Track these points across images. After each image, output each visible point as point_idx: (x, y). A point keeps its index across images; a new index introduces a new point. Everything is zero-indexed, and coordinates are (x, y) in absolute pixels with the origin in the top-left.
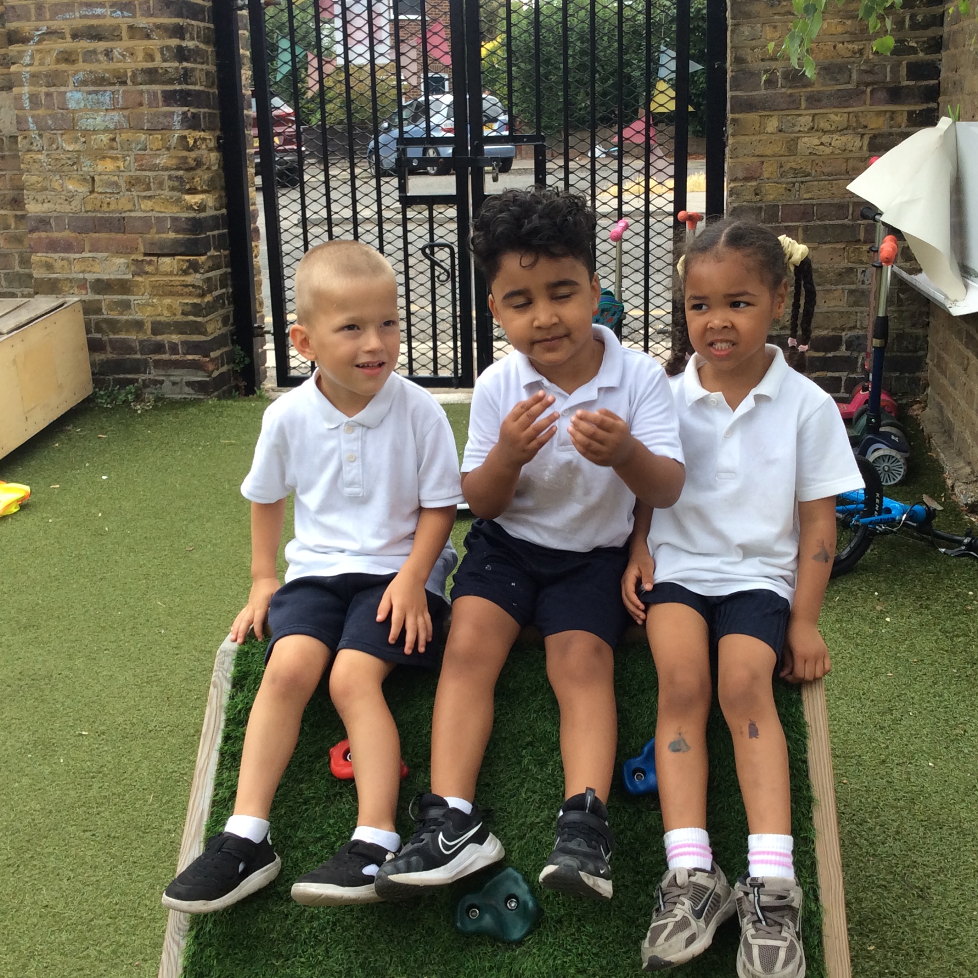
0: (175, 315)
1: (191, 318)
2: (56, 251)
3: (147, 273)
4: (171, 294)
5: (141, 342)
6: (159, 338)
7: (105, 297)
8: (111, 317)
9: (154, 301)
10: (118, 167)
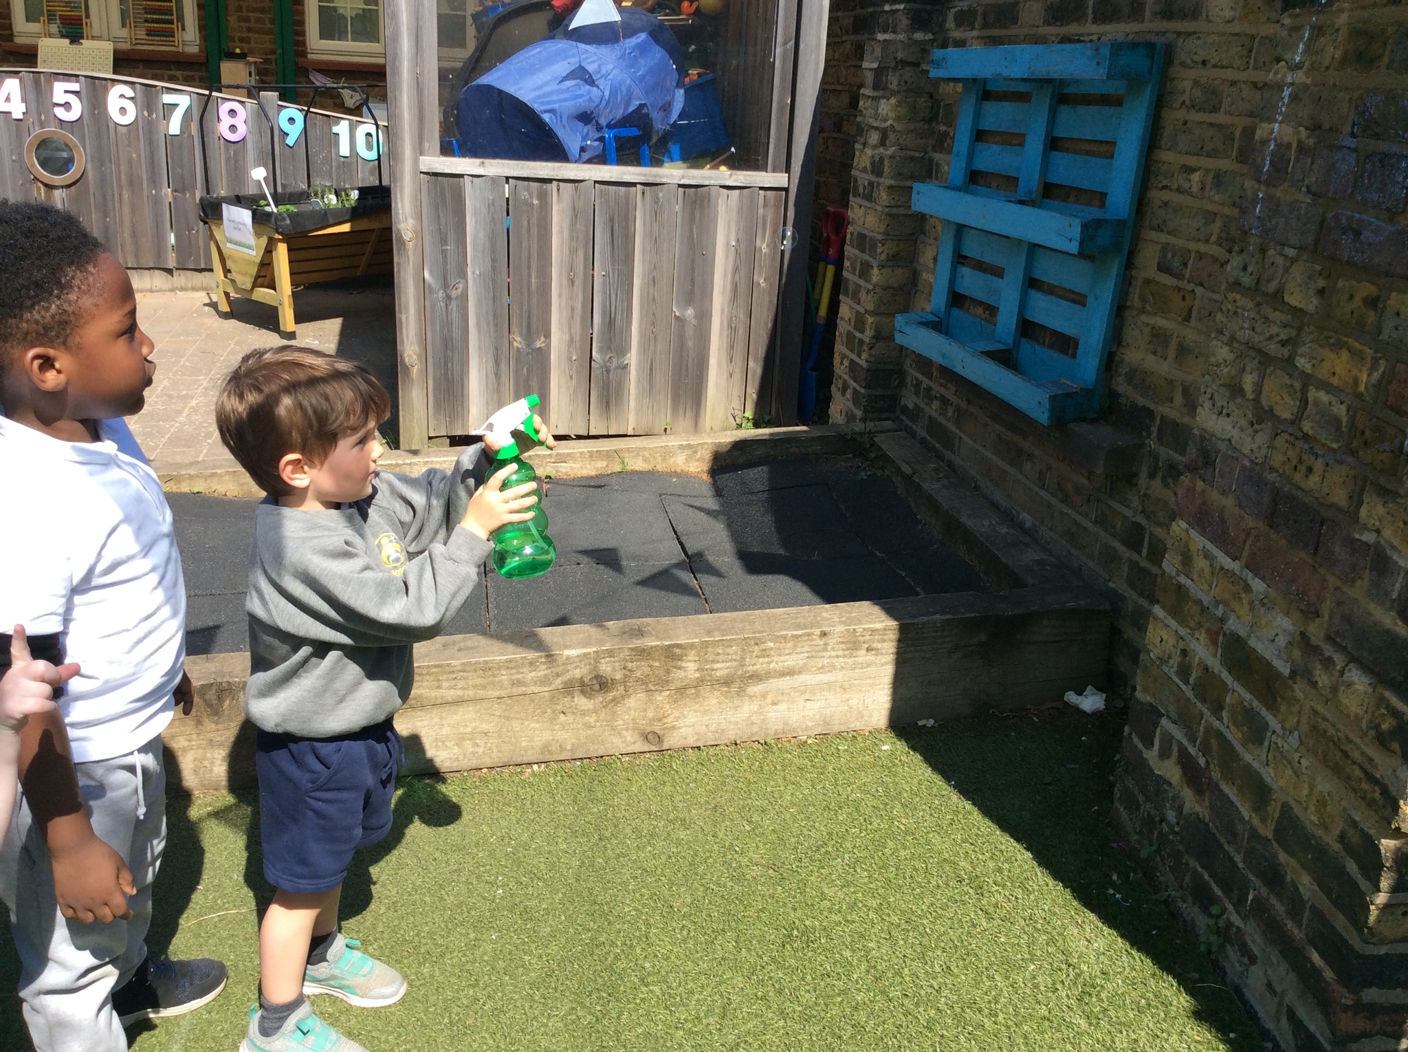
0: (1326, 828)
1: (1352, 868)
2: (1203, 533)
3: (1314, 684)
4: (1336, 770)
5: (1254, 833)
6: (1283, 857)
7: (1236, 683)
8: (1229, 736)
9: (1302, 761)
10: (1356, 382)
